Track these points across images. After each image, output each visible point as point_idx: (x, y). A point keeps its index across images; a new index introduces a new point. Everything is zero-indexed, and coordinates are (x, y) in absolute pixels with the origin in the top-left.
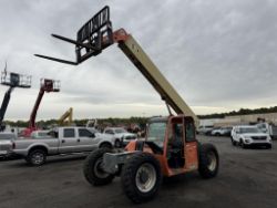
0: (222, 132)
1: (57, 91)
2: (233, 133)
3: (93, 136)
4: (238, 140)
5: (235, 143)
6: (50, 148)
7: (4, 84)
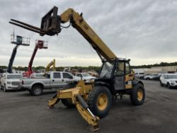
0: (151, 77)
1: (46, 48)
2: (161, 78)
3: (72, 78)
4: (166, 83)
5: (162, 85)
6: (45, 85)
7: (13, 43)
